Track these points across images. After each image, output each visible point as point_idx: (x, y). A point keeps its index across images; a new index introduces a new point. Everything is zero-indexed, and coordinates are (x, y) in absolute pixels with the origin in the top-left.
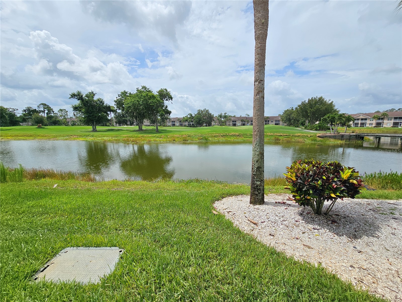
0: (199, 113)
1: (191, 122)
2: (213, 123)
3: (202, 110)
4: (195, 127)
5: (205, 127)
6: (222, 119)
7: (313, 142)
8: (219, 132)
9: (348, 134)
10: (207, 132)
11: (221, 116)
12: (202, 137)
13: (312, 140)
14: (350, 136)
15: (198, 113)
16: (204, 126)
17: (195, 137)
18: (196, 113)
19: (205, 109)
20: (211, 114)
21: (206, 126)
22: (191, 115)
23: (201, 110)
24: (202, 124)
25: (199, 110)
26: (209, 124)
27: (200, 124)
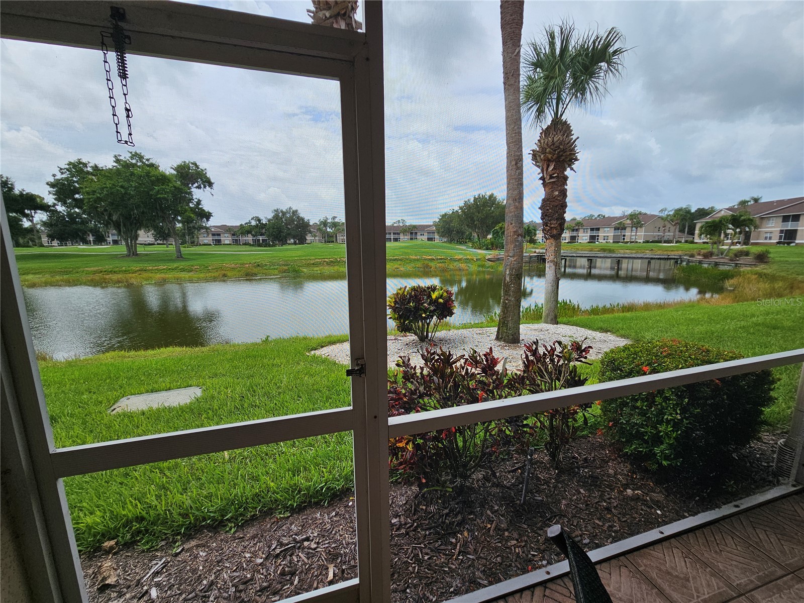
0: (276, 217)
1: (261, 235)
2: (309, 238)
3: (284, 210)
4: (270, 246)
5: (293, 246)
6: (329, 230)
7: (481, 269)
8: (323, 256)
9: (528, 254)
10: (296, 257)
11: (325, 223)
12: (286, 268)
13: (479, 266)
14: (531, 257)
15: (273, 217)
16: (289, 244)
17: (272, 268)
18: (270, 216)
19: (290, 208)
20: (303, 219)
21: (295, 243)
22: (259, 220)
23: (282, 211)
24: (286, 241)
25: (276, 211)
26: (302, 240)
27: (282, 240)
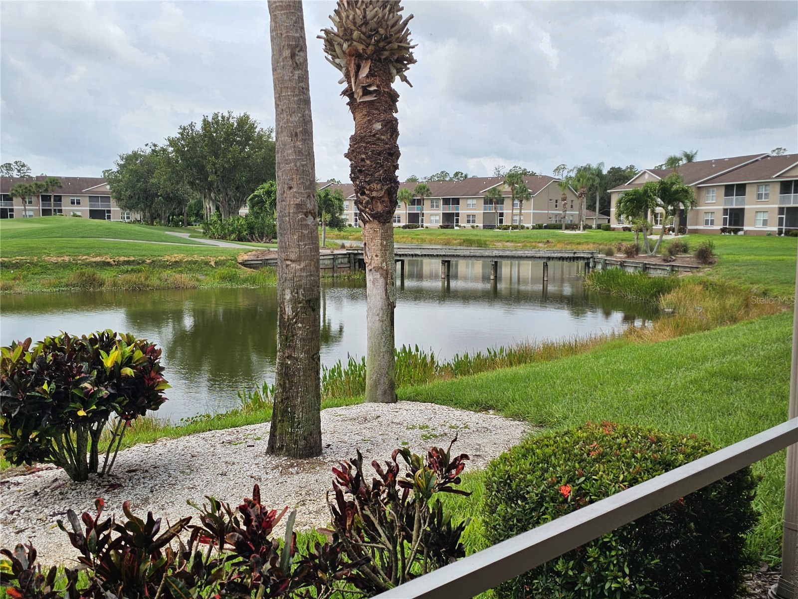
7: (228, 285)
13: (223, 278)
